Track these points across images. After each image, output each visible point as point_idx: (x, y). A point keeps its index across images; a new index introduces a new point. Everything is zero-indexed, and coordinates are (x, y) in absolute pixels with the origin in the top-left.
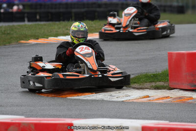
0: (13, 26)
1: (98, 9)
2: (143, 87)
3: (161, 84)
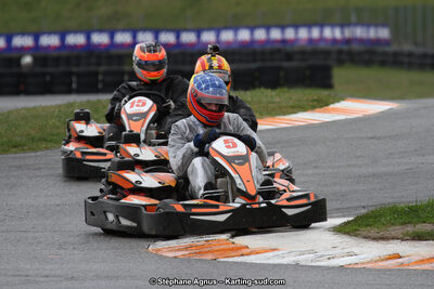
0: (99, 101)
1: (285, 64)
2: (387, 234)
3: (427, 227)
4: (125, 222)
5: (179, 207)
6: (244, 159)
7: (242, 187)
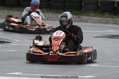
4: (10, 28)
5: (24, 26)
6: (39, 18)
7: (38, 24)
